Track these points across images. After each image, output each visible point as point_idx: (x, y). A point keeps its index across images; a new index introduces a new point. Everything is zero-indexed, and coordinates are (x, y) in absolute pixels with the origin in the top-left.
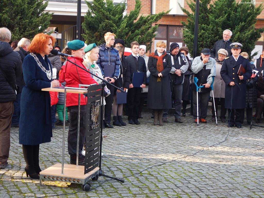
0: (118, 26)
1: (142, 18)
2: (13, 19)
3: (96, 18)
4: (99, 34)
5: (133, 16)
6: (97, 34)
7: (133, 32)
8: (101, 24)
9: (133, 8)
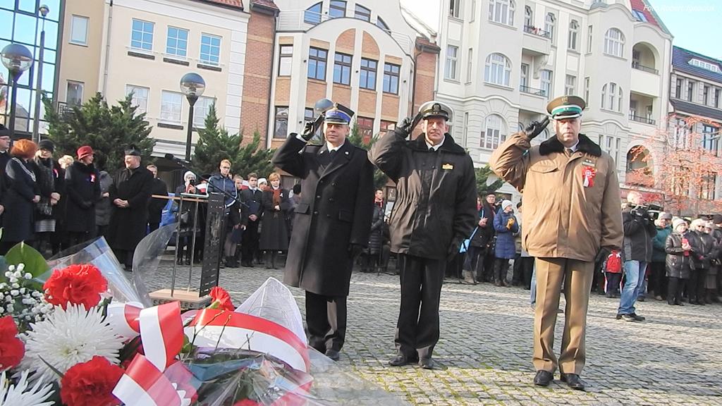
0: (234, 158)
1: (260, 151)
2: (109, 141)
3: (208, 148)
4: (211, 165)
5: (251, 149)
6: (209, 165)
7: (250, 166)
8: (214, 154)
9: (251, 142)
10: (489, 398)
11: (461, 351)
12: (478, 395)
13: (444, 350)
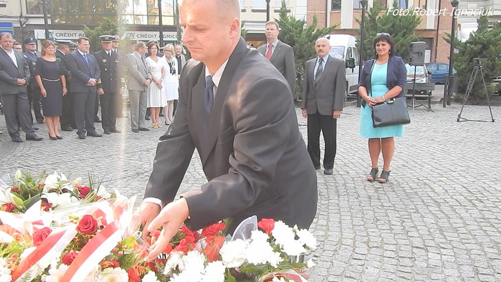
10: (466, 233)
11: (455, 189)
12: (458, 230)
13: (441, 188)
